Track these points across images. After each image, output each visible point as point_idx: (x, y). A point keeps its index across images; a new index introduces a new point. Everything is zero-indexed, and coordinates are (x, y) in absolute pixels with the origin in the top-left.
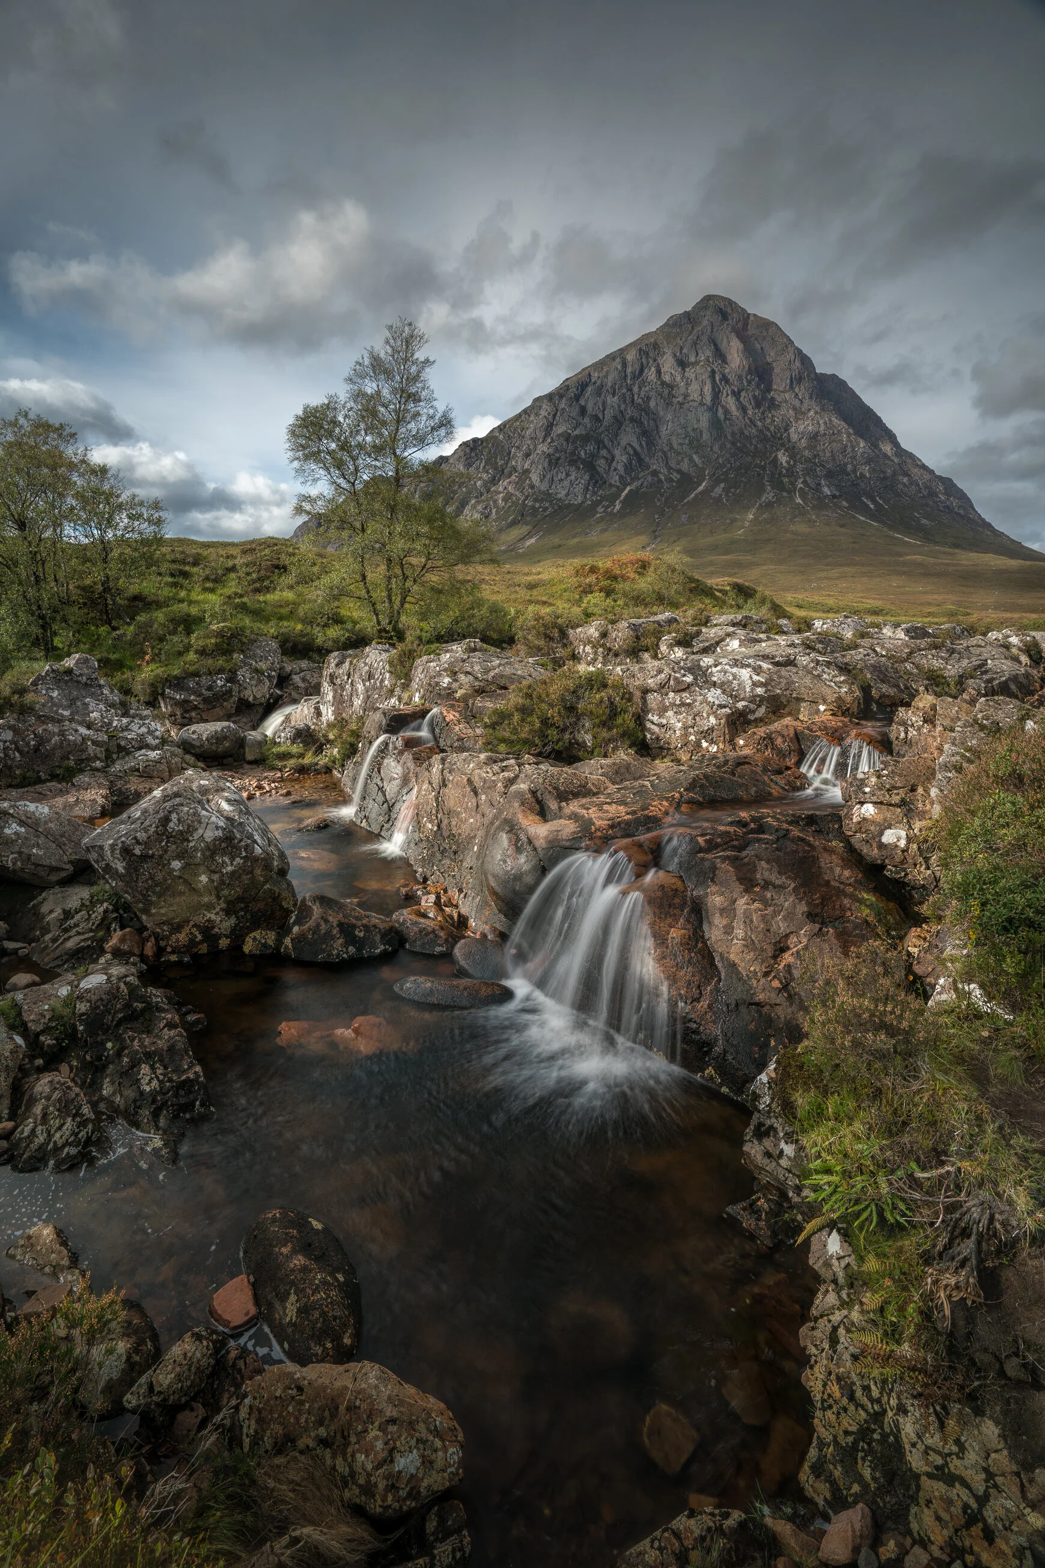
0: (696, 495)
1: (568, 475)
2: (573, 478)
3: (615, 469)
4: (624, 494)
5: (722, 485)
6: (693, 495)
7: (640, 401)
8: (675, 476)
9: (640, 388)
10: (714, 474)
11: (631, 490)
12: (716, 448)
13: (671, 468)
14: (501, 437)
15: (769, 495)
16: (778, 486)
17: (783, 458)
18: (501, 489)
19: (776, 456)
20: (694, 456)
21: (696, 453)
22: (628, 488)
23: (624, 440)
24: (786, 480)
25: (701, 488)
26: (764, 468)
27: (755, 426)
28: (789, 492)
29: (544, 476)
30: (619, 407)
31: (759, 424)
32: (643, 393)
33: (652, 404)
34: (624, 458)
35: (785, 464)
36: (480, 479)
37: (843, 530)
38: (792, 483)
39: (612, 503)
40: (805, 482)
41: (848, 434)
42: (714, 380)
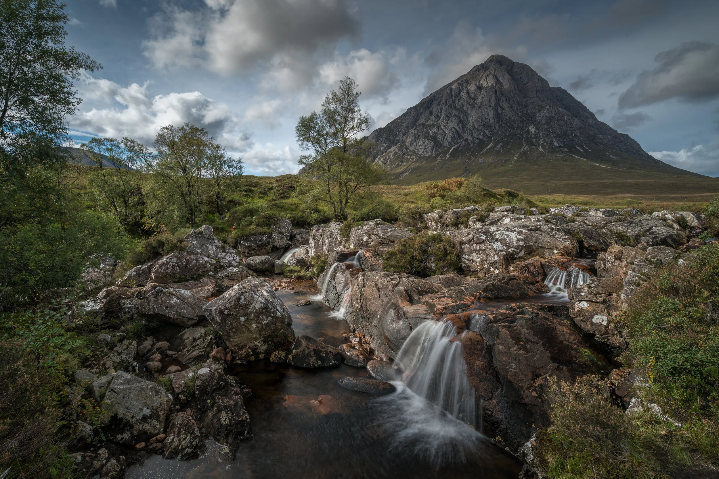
0: (487, 150)
1: (423, 143)
2: (426, 144)
3: (447, 139)
4: (451, 151)
5: (501, 144)
6: (485, 150)
7: (459, 107)
8: (477, 141)
9: (459, 101)
10: (496, 139)
11: (454, 149)
12: (497, 127)
13: (474, 137)
14: (392, 127)
15: (525, 148)
16: (530, 143)
17: (532, 129)
18: (392, 150)
19: (529, 129)
21: (487, 130)
23: (451, 126)
24: (534, 140)
25: (489, 146)
26: (522, 135)
27: (518, 115)
28: (535, 146)
29: (412, 144)
30: (449, 110)
31: (520, 114)
32: (460, 103)
33: (465, 108)
34: (451, 134)
35: (533, 132)
36: (382, 146)
37: (565, 163)
38: (537, 141)
39: (445, 155)
40: (544, 141)
41: (568, 116)
42: (496, 95)
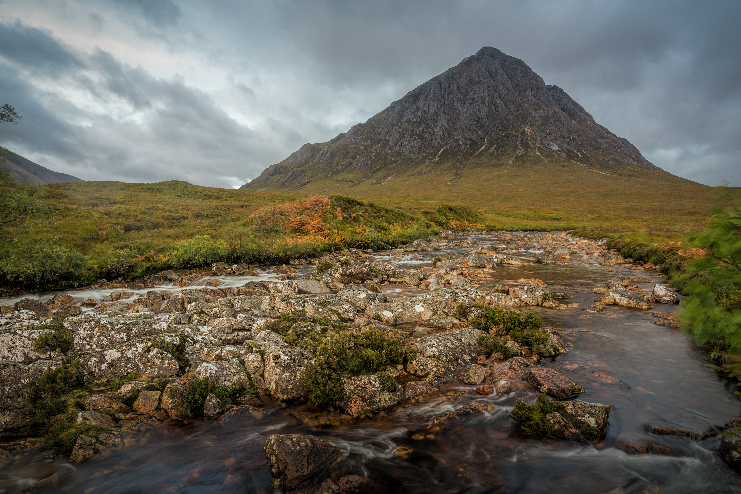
0: (480, 152)
1: (409, 142)
2: (412, 144)
3: (435, 139)
4: (440, 152)
5: (495, 146)
6: (478, 152)
7: (449, 102)
8: (469, 143)
9: (448, 96)
10: (490, 140)
11: (444, 150)
12: (491, 127)
13: (466, 138)
14: (374, 123)
15: (521, 151)
16: (526, 146)
17: (528, 131)
18: (373, 150)
19: (524, 130)
20: (479, 131)
21: (479, 130)
22: (442, 149)
23: (440, 123)
24: (530, 142)
25: (483, 148)
26: (517, 136)
27: (512, 114)
28: (532, 149)
29: (397, 144)
30: (437, 106)
31: (514, 113)
32: (450, 99)
33: (455, 104)
34: (440, 133)
35: (529, 134)
36: (362, 145)
37: (563, 168)
38: (533, 144)
39: (434, 157)
40: (541, 144)
41: (565, 117)
42: (489, 91)
